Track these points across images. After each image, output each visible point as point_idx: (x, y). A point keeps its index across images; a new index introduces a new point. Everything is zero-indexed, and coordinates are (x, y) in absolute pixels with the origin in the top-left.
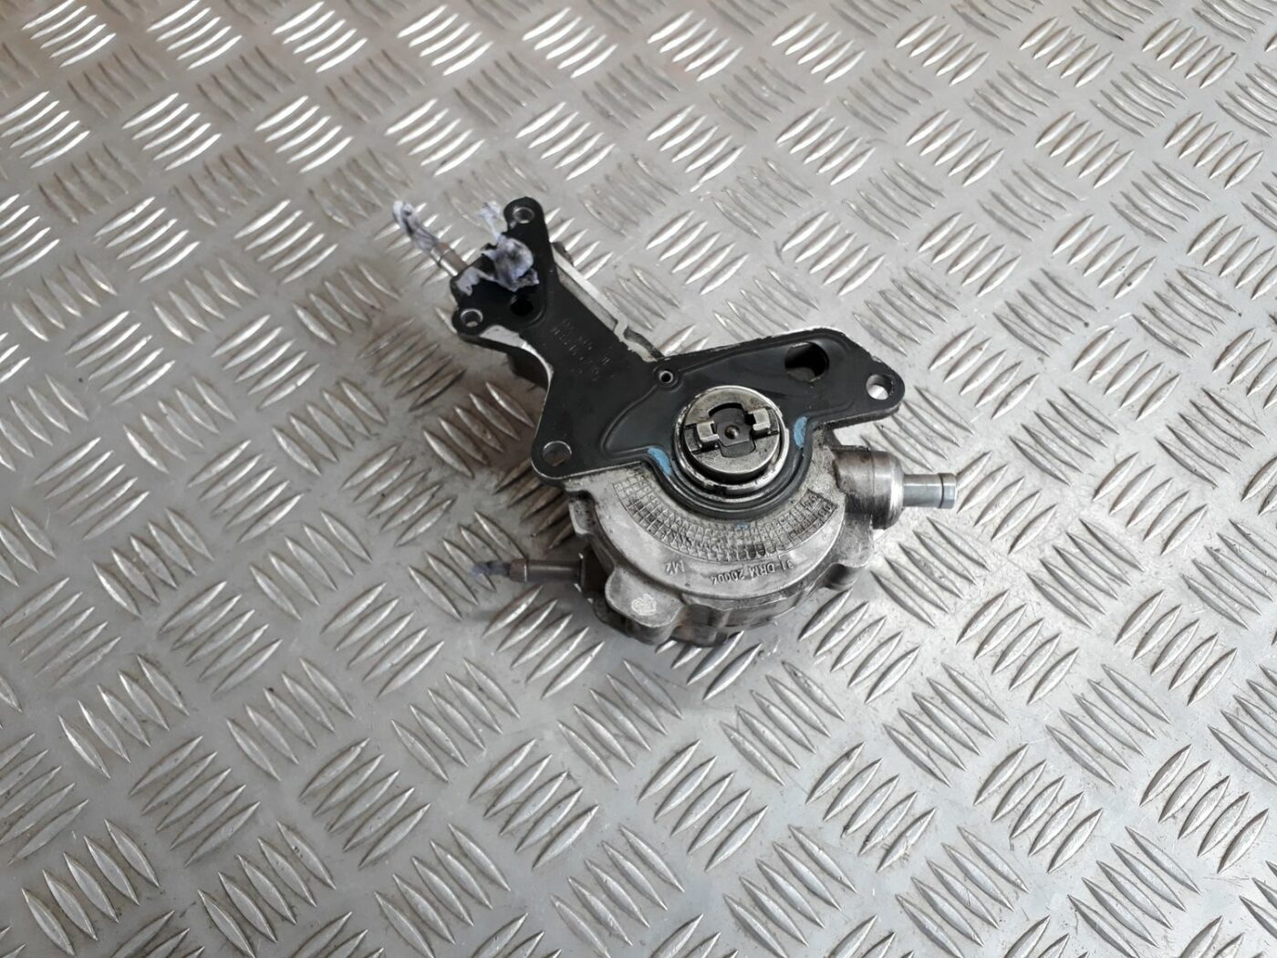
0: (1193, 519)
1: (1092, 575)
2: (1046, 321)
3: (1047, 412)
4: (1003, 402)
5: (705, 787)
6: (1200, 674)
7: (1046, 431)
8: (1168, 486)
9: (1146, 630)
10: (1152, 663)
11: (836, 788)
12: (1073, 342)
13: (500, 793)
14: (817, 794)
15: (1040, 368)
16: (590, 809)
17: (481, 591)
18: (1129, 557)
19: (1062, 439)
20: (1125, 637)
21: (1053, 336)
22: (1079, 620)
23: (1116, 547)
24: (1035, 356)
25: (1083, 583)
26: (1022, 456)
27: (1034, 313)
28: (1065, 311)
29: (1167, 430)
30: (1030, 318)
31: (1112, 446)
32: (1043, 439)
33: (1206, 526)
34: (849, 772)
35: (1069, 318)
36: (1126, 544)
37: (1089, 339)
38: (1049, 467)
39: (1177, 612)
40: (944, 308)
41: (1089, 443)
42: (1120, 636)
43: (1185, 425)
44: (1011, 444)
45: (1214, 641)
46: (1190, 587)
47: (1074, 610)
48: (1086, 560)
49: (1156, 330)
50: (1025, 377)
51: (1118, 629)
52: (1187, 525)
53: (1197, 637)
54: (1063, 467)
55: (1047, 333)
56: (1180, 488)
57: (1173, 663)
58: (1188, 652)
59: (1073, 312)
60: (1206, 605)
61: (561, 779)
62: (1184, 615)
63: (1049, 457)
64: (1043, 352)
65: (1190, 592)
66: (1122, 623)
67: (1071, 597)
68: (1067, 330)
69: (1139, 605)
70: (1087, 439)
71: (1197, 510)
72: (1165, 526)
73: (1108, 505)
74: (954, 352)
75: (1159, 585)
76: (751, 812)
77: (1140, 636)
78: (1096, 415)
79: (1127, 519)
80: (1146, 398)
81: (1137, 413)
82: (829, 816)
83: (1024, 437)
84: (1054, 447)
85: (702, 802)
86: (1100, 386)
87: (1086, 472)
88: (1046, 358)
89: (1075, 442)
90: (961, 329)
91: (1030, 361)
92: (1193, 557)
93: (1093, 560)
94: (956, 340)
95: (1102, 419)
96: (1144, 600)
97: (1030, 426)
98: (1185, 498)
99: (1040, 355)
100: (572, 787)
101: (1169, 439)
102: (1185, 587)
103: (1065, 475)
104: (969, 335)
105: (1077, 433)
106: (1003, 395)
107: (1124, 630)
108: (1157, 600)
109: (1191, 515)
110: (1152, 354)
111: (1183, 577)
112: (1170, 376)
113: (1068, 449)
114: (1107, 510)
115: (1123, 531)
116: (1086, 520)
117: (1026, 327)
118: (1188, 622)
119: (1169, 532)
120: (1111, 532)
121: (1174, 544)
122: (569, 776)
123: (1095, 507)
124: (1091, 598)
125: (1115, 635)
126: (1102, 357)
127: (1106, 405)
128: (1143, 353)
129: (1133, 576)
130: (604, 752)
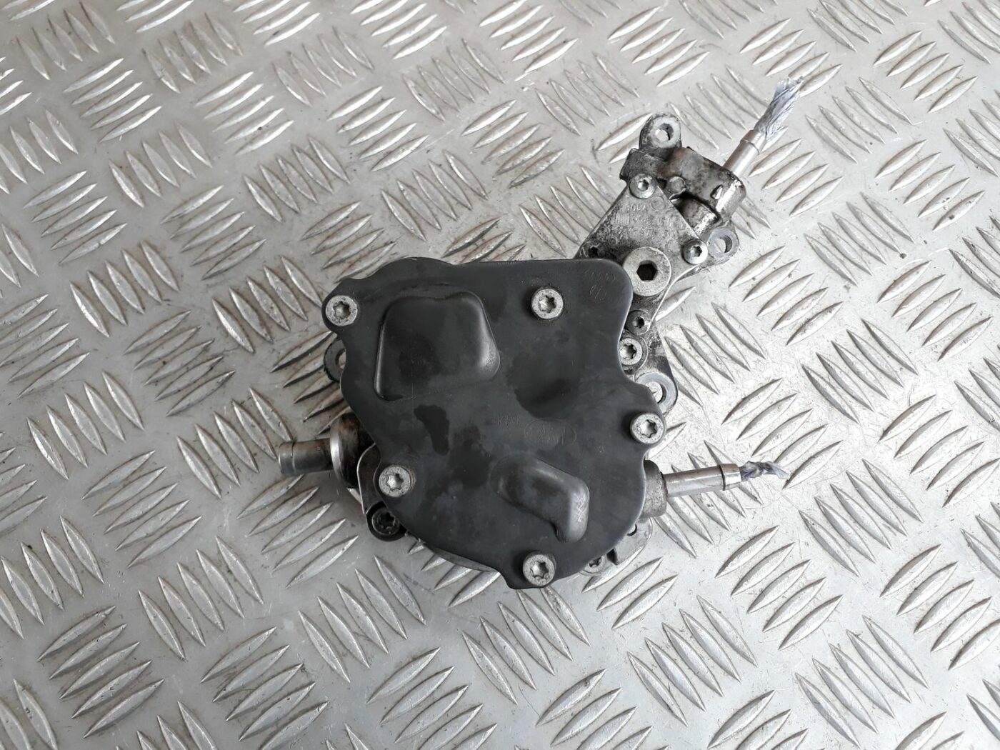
0: (982, 473)
1: (867, 521)
2: (857, 248)
3: (845, 343)
4: (801, 329)
5: (437, 696)
6: (967, 638)
7: (841, 363)
8: (961, 433)
9: (916, 585)
10: (918, 620)
11: (569, 713)
12: (883, 274)
14: (548, 717)
16: (319, 705)
17: (244, 470)
18: (909, 506)
19: (857, 373)
20: (892, 589)
21: (863, 264)
22: (846, 567)
23: (895, 492)
24: (842, 283)
25: (857, 527)
26: (813, 387)
27: (847, 238)
28: (879, 239)
29: (970, 375)
30: (842, 243)
31: (908, 386)
32: (838, 371)
33: (995, 481)
34: (585, 698)
35: (882, 247)
36: (908, 492)
37: (901, 271)
38: (839, 401)
39: (953, 568)
40: (755, 225)
41: (884, 380)
42: (887, 588)
43: (989, 372)
44: (803, 373)
45: (987, 604)
46: (969, 544)
47: (843, 556)
48: (863, 503)
49: (972, 268)
50: (828, 304)
51: (886, 582)
52: (975, 478)
53: (969, 598)
54: (854, 403)
55: (858, 260)
56: (974, 438)
57: (940, 623)
58: (957, 613)
59: (888, 241)
60: (983, 565)
61: (293, 672)
63: (841, 390)
64: (850, 280)
65: (969, 550)
66: (891, 575)
67: (841, 541)
68: (878, 259)
69: (912, 557)
70: (883, 376)
71: (989, 464)
72: (952, 475)
73: (895, 448)
74: (758, 272)
75: (938, 539)
76: (480, 728)
77: (909, 590)
78: (895, 351)
79: (913, 465)
80: (952, 339)
81: (940, 354)
82: (557, 742)
83: (817, 367)
84: (847, 381)
86: (904, 321)
87: (878, 410)
88: (851, 286)
89: (870, 377)
90: (768, 249)
91: (836, 289)
92: (977, 513)
93: (870, 505)
94: (762, 258)
95: (901, 357)
96: (918, 552)
97: (825, 356)
98: (978, 449)
99: (847, 282)
100: (304, 680)
101: (970, 384)
102: (965, 543)
103: (854, 412)
104: (776, 255)
105: (874, 369)
106: (803, 321)
107: (892, 582)
108: (933, 553)
109: (982, 467)
110: (964, 293)
111: (964, 533)
112: (981, 318)
113: (862, 384)
114: (893, 453)
115: (906, 475)
116: (869, 460)
117: (837, 253)
118: (961, 581)
119: (955, 483)
120: (893, 477)
121: (958, 496)
122: (303, 669)
123: (881, 447)
124: (862, 545)
125: (882, 587)
126: (911, 291)
127: (908, 343)
128: (957, 290)
129: (910, 525)
130: (341, 649)
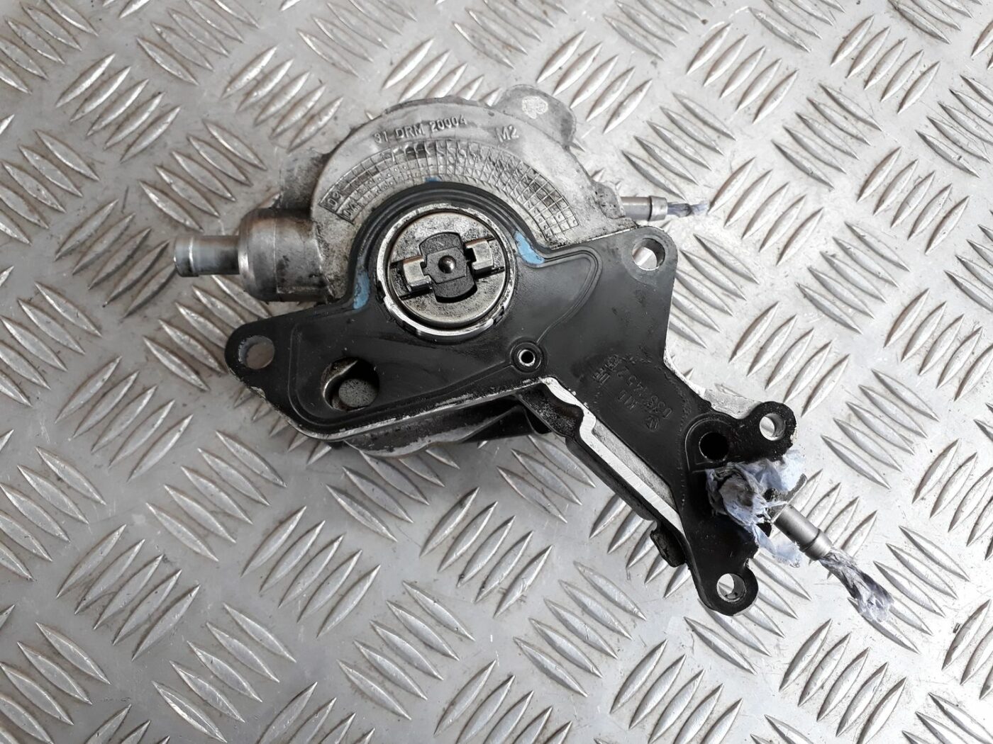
13: (89, 584)
15: (653, 72)
62: (798, 326)
85: (310, 569)
